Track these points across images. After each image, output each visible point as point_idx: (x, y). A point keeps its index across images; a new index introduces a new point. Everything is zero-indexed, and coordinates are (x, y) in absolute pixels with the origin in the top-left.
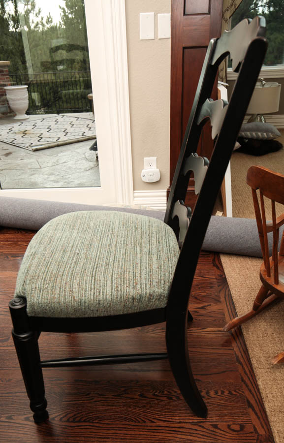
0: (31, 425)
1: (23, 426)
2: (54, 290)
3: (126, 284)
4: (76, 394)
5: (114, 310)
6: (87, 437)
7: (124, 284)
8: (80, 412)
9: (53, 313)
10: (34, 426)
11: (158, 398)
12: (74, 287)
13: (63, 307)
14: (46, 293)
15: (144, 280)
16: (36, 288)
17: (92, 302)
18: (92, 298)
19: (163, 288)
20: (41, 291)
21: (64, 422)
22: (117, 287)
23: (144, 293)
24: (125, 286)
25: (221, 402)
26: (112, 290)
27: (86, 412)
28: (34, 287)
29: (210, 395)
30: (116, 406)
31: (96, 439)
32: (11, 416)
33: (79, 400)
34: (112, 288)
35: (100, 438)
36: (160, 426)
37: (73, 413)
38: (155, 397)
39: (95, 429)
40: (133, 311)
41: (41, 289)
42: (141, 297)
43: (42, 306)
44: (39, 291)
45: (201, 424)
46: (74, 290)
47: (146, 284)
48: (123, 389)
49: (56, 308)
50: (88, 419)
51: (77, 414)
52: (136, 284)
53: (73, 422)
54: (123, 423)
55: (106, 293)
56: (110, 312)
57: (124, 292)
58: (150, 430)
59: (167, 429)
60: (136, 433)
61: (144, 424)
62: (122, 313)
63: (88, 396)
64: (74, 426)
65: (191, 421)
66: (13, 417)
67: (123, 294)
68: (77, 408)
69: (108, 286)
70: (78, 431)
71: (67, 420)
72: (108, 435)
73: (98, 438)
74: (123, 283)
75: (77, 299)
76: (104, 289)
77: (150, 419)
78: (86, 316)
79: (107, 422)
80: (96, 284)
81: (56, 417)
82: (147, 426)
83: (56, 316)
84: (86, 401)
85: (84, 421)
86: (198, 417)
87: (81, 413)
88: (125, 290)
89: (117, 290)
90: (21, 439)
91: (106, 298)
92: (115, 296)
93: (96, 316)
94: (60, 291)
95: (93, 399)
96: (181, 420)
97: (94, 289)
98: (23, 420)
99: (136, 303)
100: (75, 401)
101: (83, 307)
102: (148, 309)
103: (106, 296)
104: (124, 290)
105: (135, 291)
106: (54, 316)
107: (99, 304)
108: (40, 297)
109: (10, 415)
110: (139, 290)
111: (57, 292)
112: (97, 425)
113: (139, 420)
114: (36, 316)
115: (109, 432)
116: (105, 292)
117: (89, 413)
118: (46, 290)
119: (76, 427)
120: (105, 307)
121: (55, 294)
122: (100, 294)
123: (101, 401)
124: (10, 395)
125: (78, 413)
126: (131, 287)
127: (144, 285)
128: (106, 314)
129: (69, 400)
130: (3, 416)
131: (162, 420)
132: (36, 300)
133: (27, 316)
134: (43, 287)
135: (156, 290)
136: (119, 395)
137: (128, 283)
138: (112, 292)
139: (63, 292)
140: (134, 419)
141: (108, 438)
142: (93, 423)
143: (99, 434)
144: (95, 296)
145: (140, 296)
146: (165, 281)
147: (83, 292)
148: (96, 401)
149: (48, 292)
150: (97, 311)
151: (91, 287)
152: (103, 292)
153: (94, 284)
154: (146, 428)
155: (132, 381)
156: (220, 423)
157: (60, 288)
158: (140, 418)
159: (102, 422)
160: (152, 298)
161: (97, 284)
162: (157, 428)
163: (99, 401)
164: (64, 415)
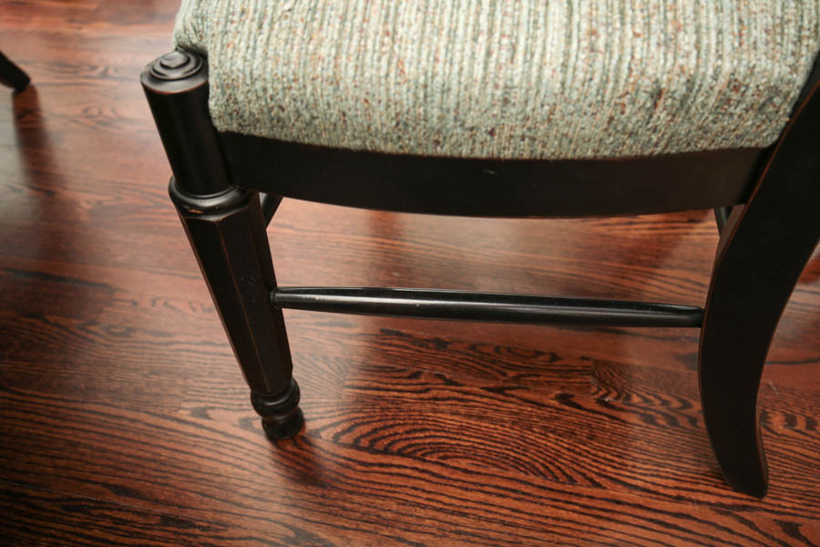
0: (255, 444)
1: (234, 442)
2: (316, 25)
3: (633, 24)
4: (381, 369)
5: (565, 135)
6: (405, 503)
7: (623, 24)
8: (391, 423)
9: (308, 124)
10: (262, 447)
11: (614, 413)
12: (404, 16)
13: (351, 103)
14: (283, 35)
15: (712, 15)
16: (243, 12)
17: (476, 91)
18: (478, 72)
19: (791, 60)
20: (266, 27)
21: (345, 446)
22: (593, 33)
23: (710, 72)
24: (630, 34)
25: (807, 452)
26: (569, 43)
27: (408, 428)
28: (238, 9)
29: (774, 429)
30: (491, 420)
31: (432, 513)
32: (205, 409)
33: (388, 390)
34: (569, 37)
35: (440, 510)
36: (619, 502)
37: (368, 423)
38: (604, 410)
39: (428, 481)
40: (637, 150)
41: (263, 16)
42: (690, 89)
43: (265, 90)
44: (255, 25)
45: (746, 515)
46: (401, 31)
47: (720, 32)
48: (511, 374)
49: (322, 106)
50: (410, 450)
51: (382, 428)
52: (678, 29)
53: (370, 449)
54: (510, 474)
55: (543, 55)
56: (544, 146)
57: (620, 60)
58: (587, 507)
59: (639, 512)
60: (547, 511)
61: (569, 488)
62: (590, 154)
63: (414, 381)
64: (372, 465)
65: (713, 499)
66: (210, 412)
67: (618, 69)
68: (382, 409)
69: (550, 28)
70: (383, 478)
71: (351, 441)
72: (465, 504)
73: (435, 509)
74: (617, 16)
75: (410, 70)
76: (534, 38)
77: (589, 475)
78: (445, 150)
79: (463, 463)
80: (499, 15)
81: (324, 428)
82: (579, 495)
83: (324, 140)
84: (407, 395)
85: (400, 453)
86: (735, 491)
87: (392, 426)
88: (628, 51)
89: (593, 49)
90: (224, 479)
91: (540, 78)
92: (581, 75)
93: (484, 155)
94: (340, 32)
95: (427, 390)
96: (683, 493)
97: (491, 33)
98: (235, 426)
99: (661, 116)
100: (378, 389)
101: (436, 112)
102: (703, 144)
103: (541, 68)
104: (622, 48)
105: (670, 56)
106: (312, 140)
107: (506, 101)
108: (259, 52)
109: (202, 405)
110: (687, 55)
111: (331, 32)
112: (436, 469)
113: (557, 473)
114: (245, 131)
115: (469, 495)
116: (538, 51)
117: (415, 431)
118: (285, 23)
119: (376, 468)
120: (527, 118)
121: (320, 44)
122: (512, 59)
123: (449, 399)
124: (209, 348)
125: (385, 428)
126: (654, 40)
127: (713, 33)
128: (524, 151)
129: (363, 384)
130: (184, 405)
131: (625, 484)
132: (240, 63)
133: (215, 128)
134: (275, 8)
135: (764, 64)
136: (500, 390)
137: (639, 19)
138: (567, 54)
139: (356, 36)
140: (542, 469)
141: (464, 515)
142: (425, 461)
143: (438, 498)
144: (492, 66)
145: (690, 83)
146: (800, 29)
147: (442, 44)
148: (436, 399)
149: (291, 30)
150: (492, 133)
151: (477, 22)
152: (529, 52)
153: (492, 14)
154: (574, 499)
155: (538, 353)
156: (806, 521)
157: (343, 19)
158: (558, 468)
159: (449, 462)
160: (735, 96)
161: (505, 14)
162: (608, 506)
163: (444, 399)
164: (346, 425)
